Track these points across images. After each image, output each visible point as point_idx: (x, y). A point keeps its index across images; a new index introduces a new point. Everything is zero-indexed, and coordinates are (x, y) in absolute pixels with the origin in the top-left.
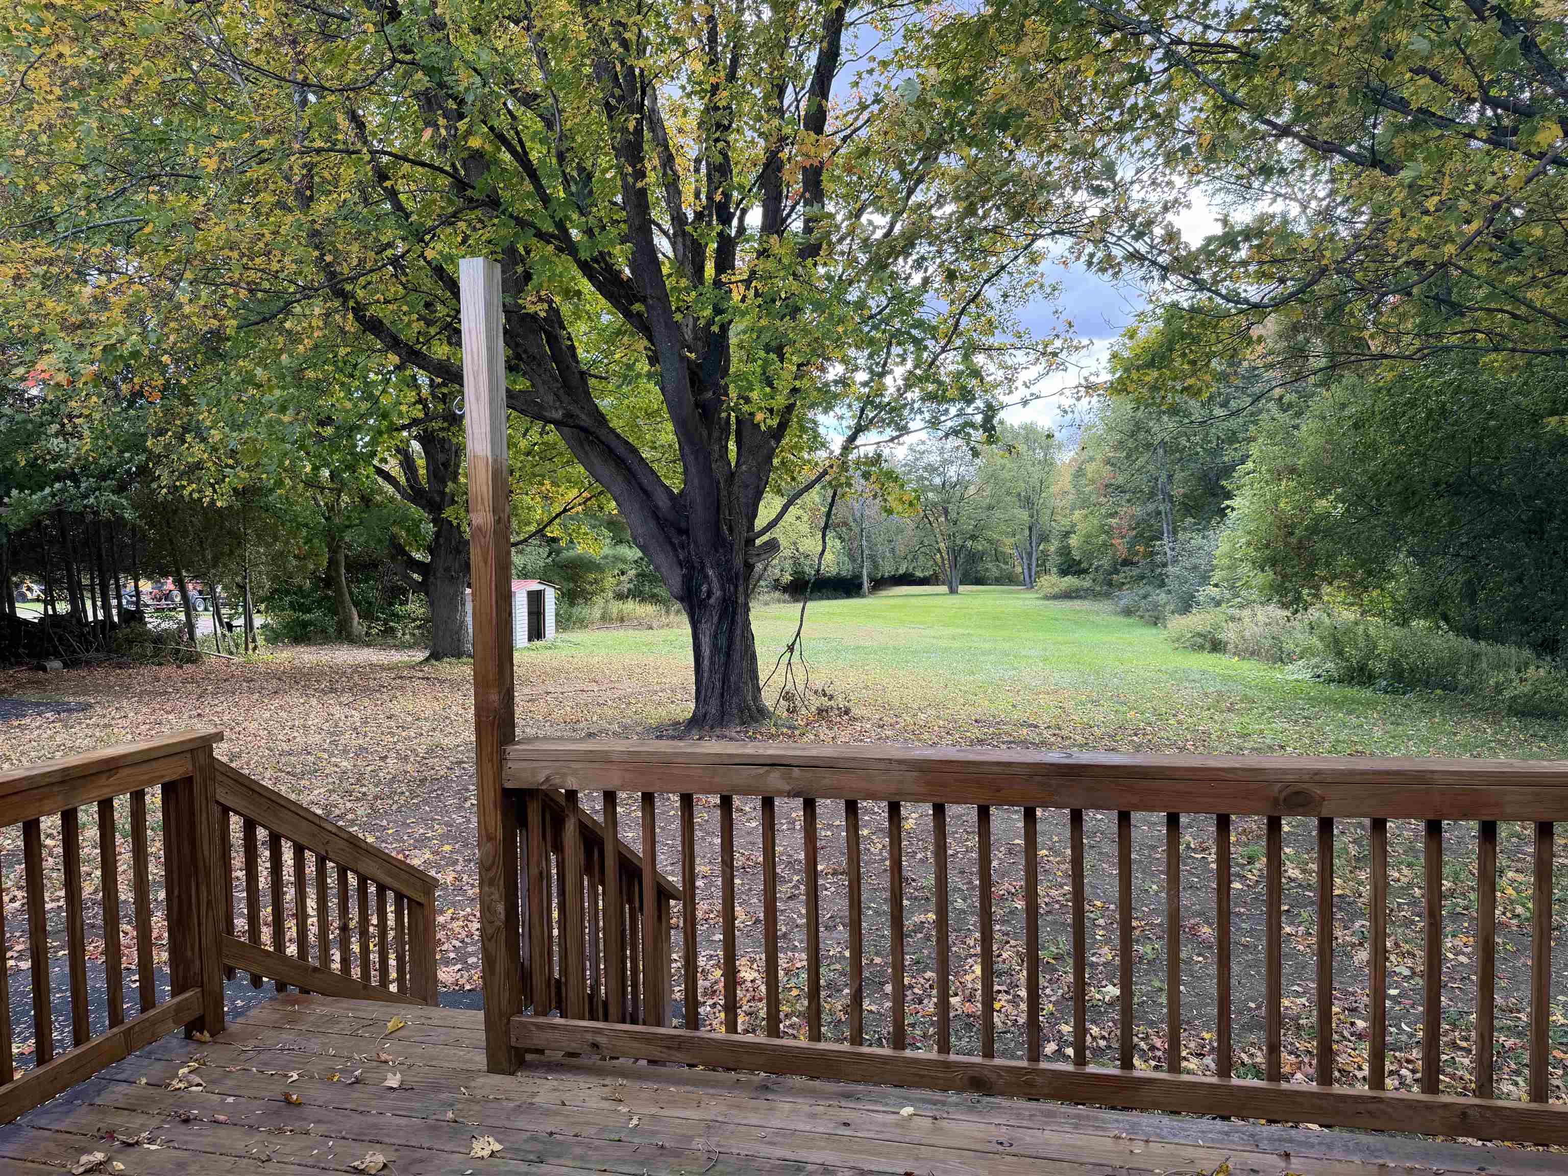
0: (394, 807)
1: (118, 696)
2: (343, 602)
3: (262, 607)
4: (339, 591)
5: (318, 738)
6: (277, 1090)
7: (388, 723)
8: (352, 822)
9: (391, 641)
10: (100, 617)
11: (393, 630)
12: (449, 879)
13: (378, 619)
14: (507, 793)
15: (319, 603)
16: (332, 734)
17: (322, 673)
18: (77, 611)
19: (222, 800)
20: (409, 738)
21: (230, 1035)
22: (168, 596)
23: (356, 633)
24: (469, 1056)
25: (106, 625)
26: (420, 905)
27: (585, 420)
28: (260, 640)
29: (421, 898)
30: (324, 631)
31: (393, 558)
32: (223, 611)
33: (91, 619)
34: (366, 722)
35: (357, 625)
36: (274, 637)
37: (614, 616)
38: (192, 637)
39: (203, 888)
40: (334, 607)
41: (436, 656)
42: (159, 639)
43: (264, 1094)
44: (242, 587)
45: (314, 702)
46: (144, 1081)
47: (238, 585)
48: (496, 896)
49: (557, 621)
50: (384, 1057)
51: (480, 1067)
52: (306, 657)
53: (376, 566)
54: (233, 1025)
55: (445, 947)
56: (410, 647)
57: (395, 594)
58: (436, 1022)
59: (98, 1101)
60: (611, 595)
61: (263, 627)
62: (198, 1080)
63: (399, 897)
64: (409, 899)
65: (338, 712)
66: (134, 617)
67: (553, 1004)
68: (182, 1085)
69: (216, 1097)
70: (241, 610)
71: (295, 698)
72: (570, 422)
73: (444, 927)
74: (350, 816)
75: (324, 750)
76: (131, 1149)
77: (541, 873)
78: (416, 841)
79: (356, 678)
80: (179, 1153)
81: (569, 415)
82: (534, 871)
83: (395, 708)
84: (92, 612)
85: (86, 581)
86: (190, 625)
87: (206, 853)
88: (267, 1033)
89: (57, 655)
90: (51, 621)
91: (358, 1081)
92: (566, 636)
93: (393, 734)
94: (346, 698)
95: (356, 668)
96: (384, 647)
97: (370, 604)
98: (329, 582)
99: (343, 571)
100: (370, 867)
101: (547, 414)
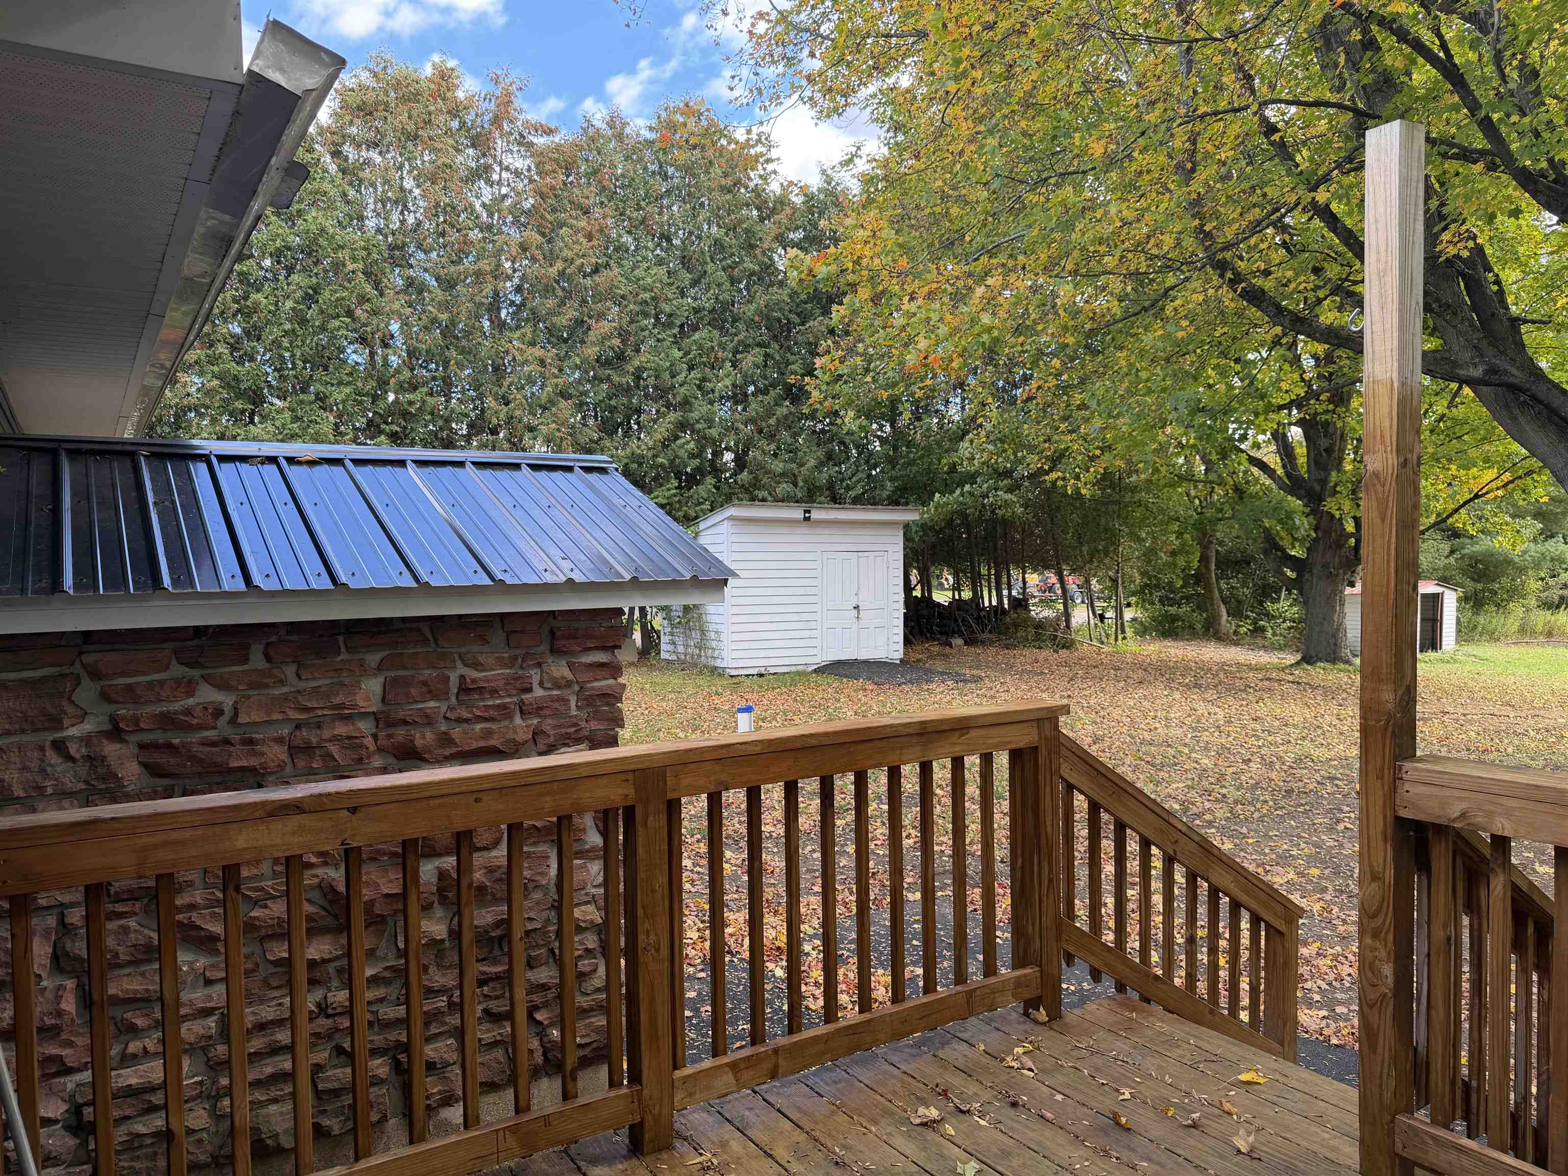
0: (1256, 815)
1: (1004, 672)
2: (1212, 599)
3: (1133, 600)
4: (1208, 588)
5: (1179, 732)
6: (1107, 1103)
7: (1253, 725)
8: (1210, 824)
9: (1259, 641)
10: (994, 603)
11: (1263, 630)
12: (1317, 907)
13: (1247, 617)
14: (1400, 822)
15: (1188, 598)
16: (1195, 729)
17: (1188, 668)
18: (977, 597)
19: (1066, 776)
20: (1276, 745)
21: (1066, 1024)
22: (1051, 589)
23: (1224, 630)
24: (1335, 1143)
25: (998, 611)
26: (1281, 933)
27: (1517, 375)
28: (1129, 632)
29: (1280, 925)
30: (1192, 627)
31: (1266, 552)
32: (1097, 603)
33: (987, 604)
34: (1230, 722)
35: (1225, 620)
36: (1142, 630)
37: (1539, 628)
38: (1068, 626)
39: (1045, 865)
40: (1203, 604)
41: (1308, 659)
42: (1040, 625)
43: (1093, 1104)
44: (1114, 581)
45: (1177, 695)
46: (982, 1047)
47: (1111, 579)
48: (1383, 954)
49: (1459, 631)
50: (1227, 1106)
51: (1349, 1162)
52: (1173, 651)
53: (1249, 563)
54: (1071, 1016)
55: (1308, 985)
56: (1281, 649)
57: (1266, 592)
58: (1294, 1084)
59: (941, 1054)
60: (1533, 602)
61: (1134, 620)
62: (1030, 1064)
63: (1256, 920)
64: (1267, 924)
65: (1202, 708)
66: (1020, 604)
67: (1459, 1113)
68: (1014, 1064)
69: (1044, 1089)
70: (1113, 603)
71: (1160, 690)
72: (1494, 378)
73: (1308, 962)
74: (1208, 817)
75: (1185, 745)
76: (962, 1116)
77: (1449, 939)
78: (1279, 856)
79: (1222, 675)
80: (1005, 1139)
81: (1493, 370)
82: (1439, 935)
83: (1261, 710)
84: (989, 599)
85: (984, 571)
86: (1067, 615)
87: (1049, 829)
88: (1101, 1034)
89: (961, 635)
90: (957, 604)
91: (1194, 1126)
92: (1470, 649)
93: (1258, 738)
94: (1211, 695)
95: (1222, 666)
96: (1253, 647)
97: (1239, 602)
98: (1199, 578)
99: (1213, 567)
100: (1224, 879)
101: (1461, 372)
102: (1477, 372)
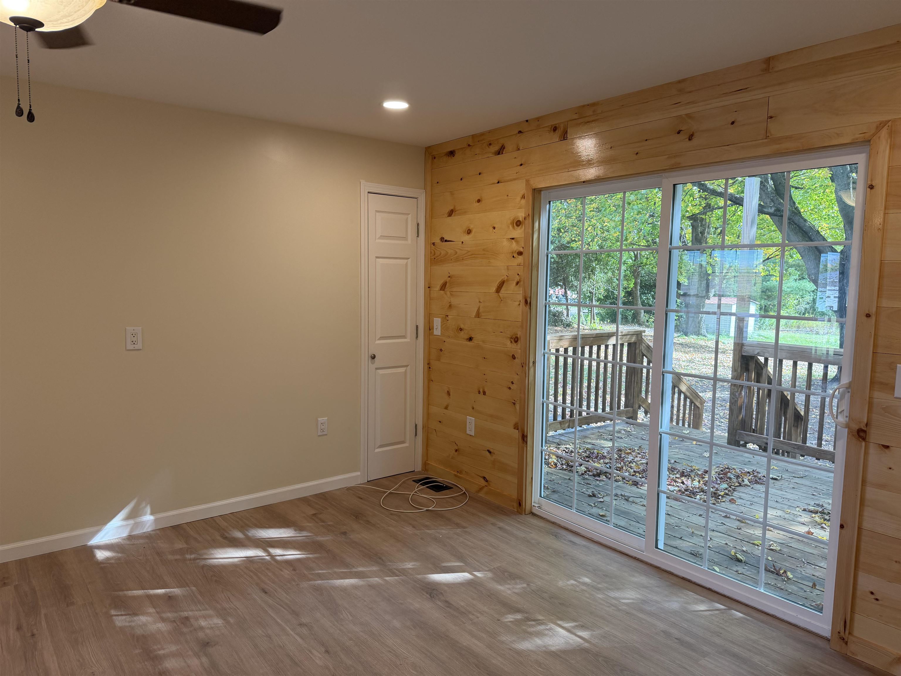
41: (686, 334)
44: (591, 293)
64: (694, 404)
81: (777, 209)
101: (765, 210)
102: (772, 210)
